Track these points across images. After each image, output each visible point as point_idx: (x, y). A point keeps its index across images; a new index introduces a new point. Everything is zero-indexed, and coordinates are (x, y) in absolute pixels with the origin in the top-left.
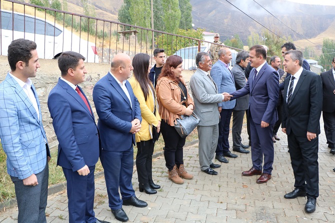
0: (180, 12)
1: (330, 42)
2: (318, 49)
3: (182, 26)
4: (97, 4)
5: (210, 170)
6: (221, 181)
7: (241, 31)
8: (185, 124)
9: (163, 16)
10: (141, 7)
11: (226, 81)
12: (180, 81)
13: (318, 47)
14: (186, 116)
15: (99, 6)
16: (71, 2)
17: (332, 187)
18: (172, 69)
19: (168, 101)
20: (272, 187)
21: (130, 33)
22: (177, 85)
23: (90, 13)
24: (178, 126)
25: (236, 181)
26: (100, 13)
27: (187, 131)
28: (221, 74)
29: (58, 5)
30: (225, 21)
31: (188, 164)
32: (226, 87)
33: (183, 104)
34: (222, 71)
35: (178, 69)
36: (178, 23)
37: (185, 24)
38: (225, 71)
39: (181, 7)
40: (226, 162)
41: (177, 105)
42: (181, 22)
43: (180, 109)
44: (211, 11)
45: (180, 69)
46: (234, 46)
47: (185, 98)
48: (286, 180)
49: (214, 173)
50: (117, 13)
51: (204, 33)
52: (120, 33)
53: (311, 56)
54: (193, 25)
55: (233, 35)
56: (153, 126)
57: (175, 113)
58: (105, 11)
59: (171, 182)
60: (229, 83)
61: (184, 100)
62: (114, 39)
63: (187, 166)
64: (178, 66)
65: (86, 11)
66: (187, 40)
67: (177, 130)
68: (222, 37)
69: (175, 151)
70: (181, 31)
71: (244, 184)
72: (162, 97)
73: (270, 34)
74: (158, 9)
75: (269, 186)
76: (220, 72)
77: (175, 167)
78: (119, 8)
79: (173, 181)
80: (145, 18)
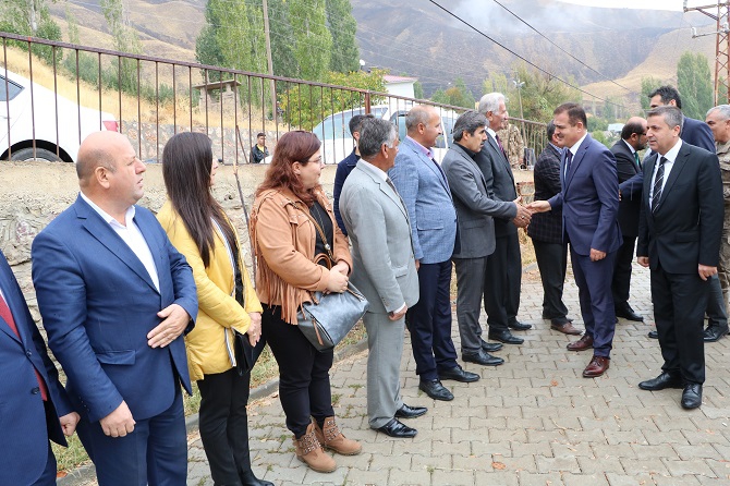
0: (329, 35)
1: (655, 83)
2: (632, 101)
3: (336, 65)
4: (148, 27)
5: (396, 427)
6: (435, 453)
7: (469, 70)
8: (327, 316)
9: (294, 44)
10: (242, 29)
11: (429, 192)
12: (315, 199)
13: (631, 95)
14: (329, 293)
15: (155, 30)
16: (90, 26)
17: (721, 449)
18: (298, 169)
19: (283, 255)
20: (567, 463)
21: (222, 88)
22: (308, 212)
23: (130, 47)
24: (308, 324)
25: (475, 451)
26: (158, 47)
27: (333, 336)
28: (415, 174)
29: (53, 32)
30: (433, 50)
31: (350, 407)
32: (430, 206)
33: (319, 263)
34: (416, 165)
35: (313, 166)
36: (326, 59)
37: (344, 61)
38: (424, 166)
39: (332, 25)
40: (446, 397)
41: (306, 264)
42: (335, 58)
43: (316, 276)
44: (400, 31)
45: (316, 166)
46: (453, 103)
47: (327, 246)
48: (601, 435)
49: (407, 433)
50: (194, 45)
51: (386, 78)
52: (199, 88)
53: (619, 117)
54: (362, 63)
55: (451, 80)
56: (237, 332)
57: (299, 286)
58: (168, 41)
59: (303, 469)
60: (436, 196)
61: (325, 251)
62: (183, 103)
63: (347, 416)
64: (311, 159)
65: (120, 43)
66: (348, 96)
67: (306, 333)
68: (427, 85)
69: (307, 384)
70: (334, 76)
71: (496, 460)
72: (266, 243)
73: (530, 74)
74: (282, 32)
75: (559, 461)
76: (413, 170)
77: (312, 426)
78: (198, 33)
79: (310, 466)
80: (253, 52)
